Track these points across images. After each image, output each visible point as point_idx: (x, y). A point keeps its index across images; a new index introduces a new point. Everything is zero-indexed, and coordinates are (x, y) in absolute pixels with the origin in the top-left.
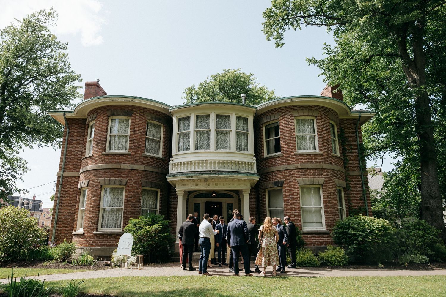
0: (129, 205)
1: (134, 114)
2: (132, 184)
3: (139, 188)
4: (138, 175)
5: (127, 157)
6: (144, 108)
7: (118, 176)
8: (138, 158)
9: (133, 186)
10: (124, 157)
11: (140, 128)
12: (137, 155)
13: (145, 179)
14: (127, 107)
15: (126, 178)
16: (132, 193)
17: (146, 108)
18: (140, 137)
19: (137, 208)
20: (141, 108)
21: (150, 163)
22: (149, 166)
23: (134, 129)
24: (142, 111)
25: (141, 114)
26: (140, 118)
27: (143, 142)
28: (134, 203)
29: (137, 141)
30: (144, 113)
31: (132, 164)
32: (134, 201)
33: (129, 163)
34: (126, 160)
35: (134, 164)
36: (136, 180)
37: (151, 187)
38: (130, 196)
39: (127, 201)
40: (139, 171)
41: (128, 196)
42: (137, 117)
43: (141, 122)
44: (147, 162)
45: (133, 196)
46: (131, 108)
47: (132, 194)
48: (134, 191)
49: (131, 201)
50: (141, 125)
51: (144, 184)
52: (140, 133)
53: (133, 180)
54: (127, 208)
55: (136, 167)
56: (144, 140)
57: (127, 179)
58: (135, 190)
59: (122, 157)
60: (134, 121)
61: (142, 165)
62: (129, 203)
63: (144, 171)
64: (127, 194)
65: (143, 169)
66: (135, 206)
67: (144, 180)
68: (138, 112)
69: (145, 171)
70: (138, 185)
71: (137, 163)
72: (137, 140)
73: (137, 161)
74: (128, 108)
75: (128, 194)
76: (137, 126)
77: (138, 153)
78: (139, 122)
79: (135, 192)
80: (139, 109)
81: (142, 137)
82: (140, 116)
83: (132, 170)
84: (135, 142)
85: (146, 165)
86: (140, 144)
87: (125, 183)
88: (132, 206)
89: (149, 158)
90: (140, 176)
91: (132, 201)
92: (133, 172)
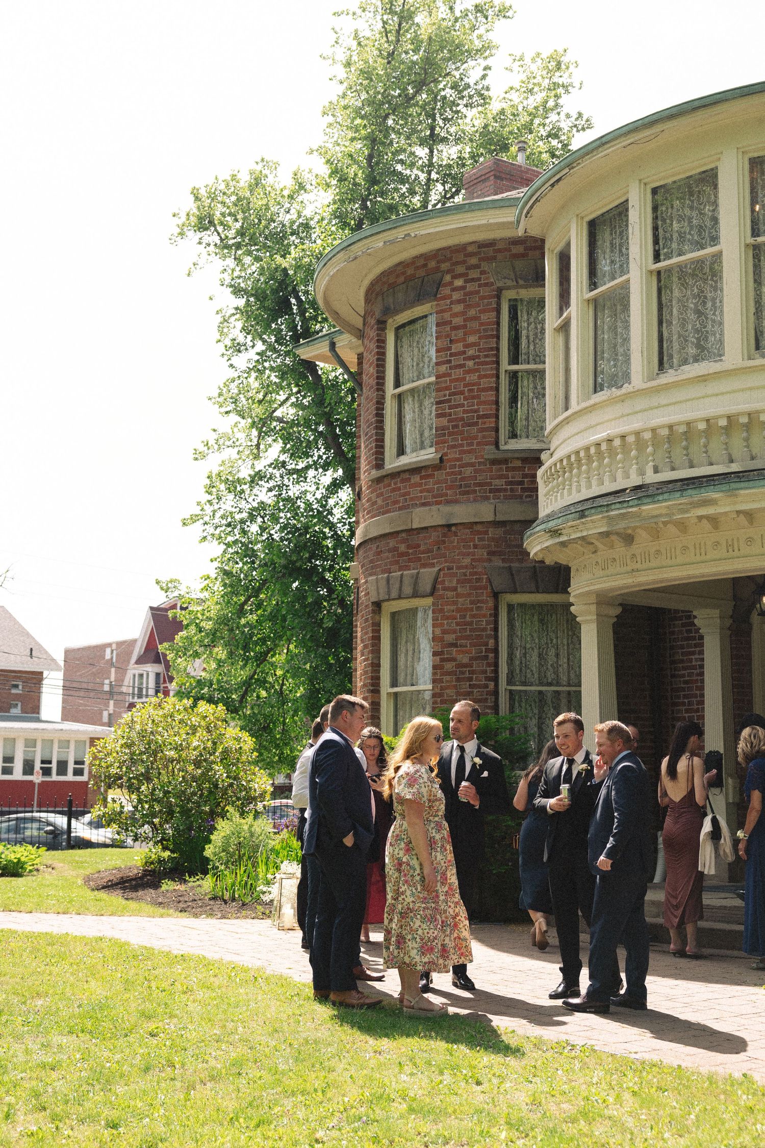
0: (448, 678)
1: (446, 285)
2: (455, 589)
3: (482, 602)
4: (475, 547)
5: (432, 476)
6: (482, 245)
7: (410, 560)
8: (468, 471)
9: (458, 596)
10: (421, 478)
11: (472, 339)
12: (467, 459)
13: (504, 560)
14: (422, 262)
15: (433, 565)
16: (457, 624)
17: (491, 244)
18: (473, 377)
19: (478, 686)
20: (470, 249)
21: (521, 483)
22: (521, 497)
23: (449, 349)
24: (474, 261)
25: (474, 274)
26: (471, 293)
27: (484, 396)
28: (465, 666)
29: (460, 399)
30: (485, 266)
31: (448, 502)
32: (465, 660)
33: (440, 499)
34: (428, 491)
35: (456, 502)
36: (466, 567)
37: (534, 589)
38: (450, 638)
39: (442, 660)
40: (479, 528)
41: (441, 640)
42: (456, 296)
43: (472, 312)
44: (507, 483)
45: (461, 638)
46: (432, 264)
47: (455, 632)
48: (465, 616)
49: (454, 660)
50: (475, 325)
51: (499, 582)
52: (470, 363)
53: (459, 568)
54: (442, 688)
55: (462, 513)
56: (491, 389)
57: (436, 569)
58: (466, 610)
59: (416, 479)
60: (447, 316)
61: (487, 498)
62: (449, 666)
63: (496, 524)
64: (438, 631)
65: (491, 518)
66: (470, 679)
67: (500, 564)
68: (460, 269)
69: (503, 524)
70: (476, 588)
71: (467, 493)
72: (462, 393)
73: (466, 486)
74: (425, 265)
75: (444, 632)
76: (460, 333)
77: (469, 452)
78: (463, 313)
79: (468, 619)
80: (461, 257)
81: (480, 377)
82: (470, 287)
83: (449, 526)
84: (456, 406)
85: (506, 498)
86: (476, 411)
87: (428, 588)
88: (458, 680)
89: (518, 463)
90: (483, 547)
91: (459, 657)
92: (455, 534)
